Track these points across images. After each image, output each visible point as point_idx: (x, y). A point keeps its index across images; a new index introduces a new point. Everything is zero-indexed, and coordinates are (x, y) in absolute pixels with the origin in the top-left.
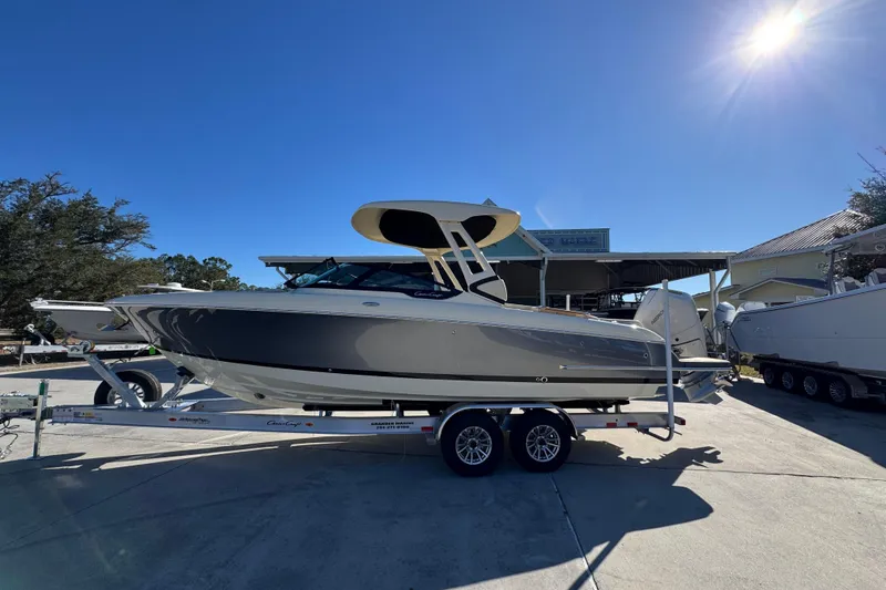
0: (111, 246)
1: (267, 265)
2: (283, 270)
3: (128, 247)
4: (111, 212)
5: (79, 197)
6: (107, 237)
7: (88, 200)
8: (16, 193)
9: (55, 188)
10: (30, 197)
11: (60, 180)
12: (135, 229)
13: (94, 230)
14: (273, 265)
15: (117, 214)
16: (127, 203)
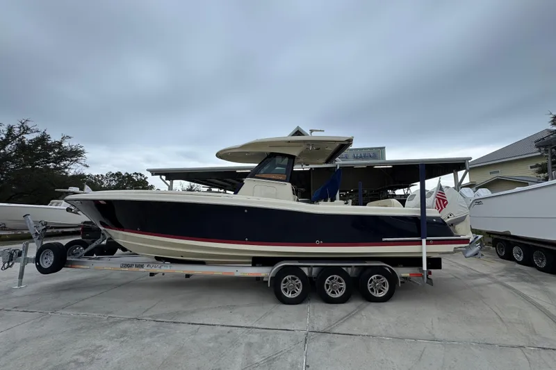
0: (61, 165)
1: (153, 174)
2: (164, 177)
3: (71, 166)
4: (60, 144)
5: (39, 135)
6: (56, 159)
9: (26, 130)
10: (7, 135)
11: (29, 125)
12: (75, 154)
13: (48, 155)
14: (156, 174)
15: (63, 145)
16: (70, 138)
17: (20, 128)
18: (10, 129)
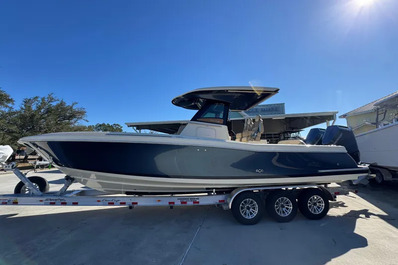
0: (72, 121)
1: (128, 126)
2: (135, 128)
3: (78, 121)
4: (71, 108)
5: (59, 102)
6: (70, 118)
7: (62, 104)
8: (36, 102)
9: (51, 100)
10: (41, 103)
11: (53, 96)
12: (81, 113)
13: (65, 115)
14: (131, 126)
15: (74, 108)
16: (77, 103)
17: (48, 98)
18: (43, 99)
